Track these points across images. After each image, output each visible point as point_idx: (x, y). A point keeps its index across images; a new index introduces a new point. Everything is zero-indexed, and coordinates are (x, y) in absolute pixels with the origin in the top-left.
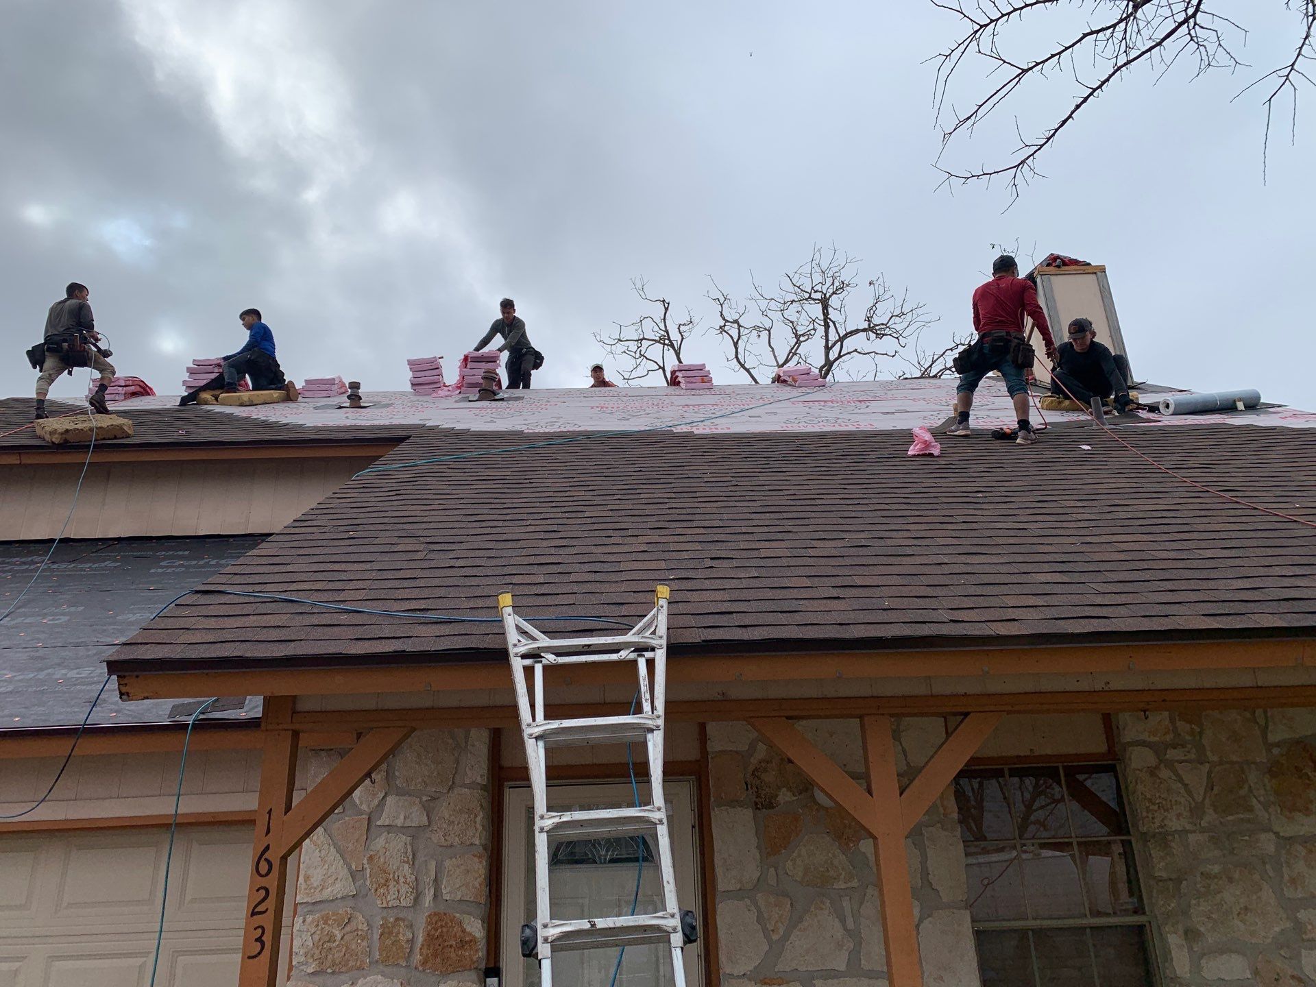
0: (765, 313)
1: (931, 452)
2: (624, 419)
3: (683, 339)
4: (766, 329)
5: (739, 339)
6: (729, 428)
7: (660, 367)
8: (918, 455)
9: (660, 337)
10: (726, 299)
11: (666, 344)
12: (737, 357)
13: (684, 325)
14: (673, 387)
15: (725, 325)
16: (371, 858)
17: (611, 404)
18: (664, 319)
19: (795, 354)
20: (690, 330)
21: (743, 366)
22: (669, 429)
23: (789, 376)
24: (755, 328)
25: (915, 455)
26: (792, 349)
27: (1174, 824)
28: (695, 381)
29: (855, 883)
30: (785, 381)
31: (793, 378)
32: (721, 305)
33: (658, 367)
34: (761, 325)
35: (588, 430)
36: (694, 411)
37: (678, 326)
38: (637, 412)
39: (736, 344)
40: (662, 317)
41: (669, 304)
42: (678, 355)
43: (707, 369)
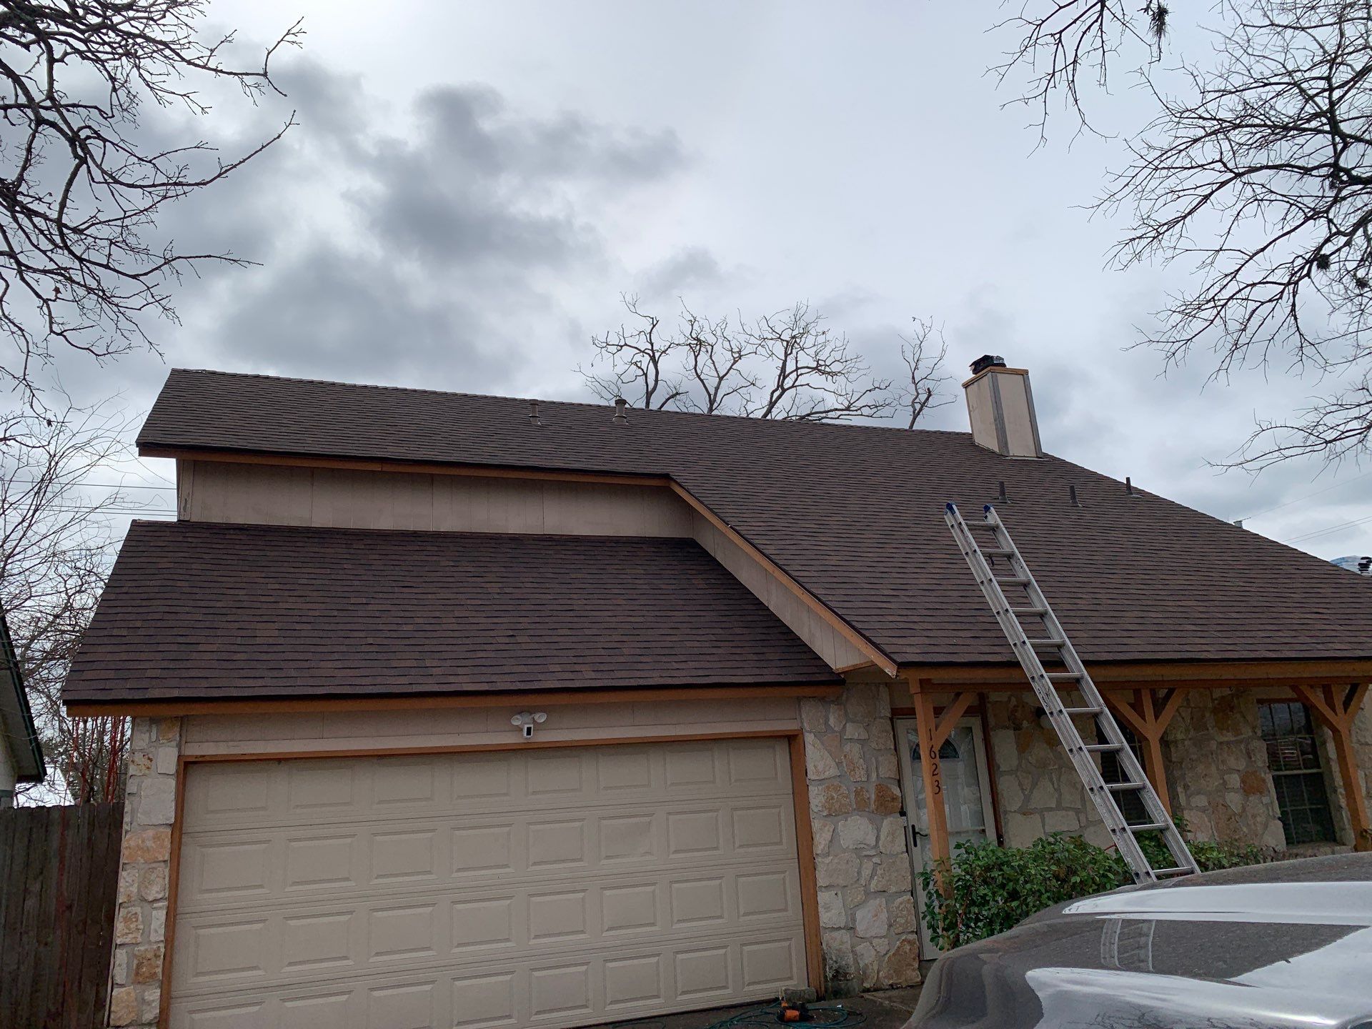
16: (845, 756)
27: (1180, 736)
29: (1056, 767)
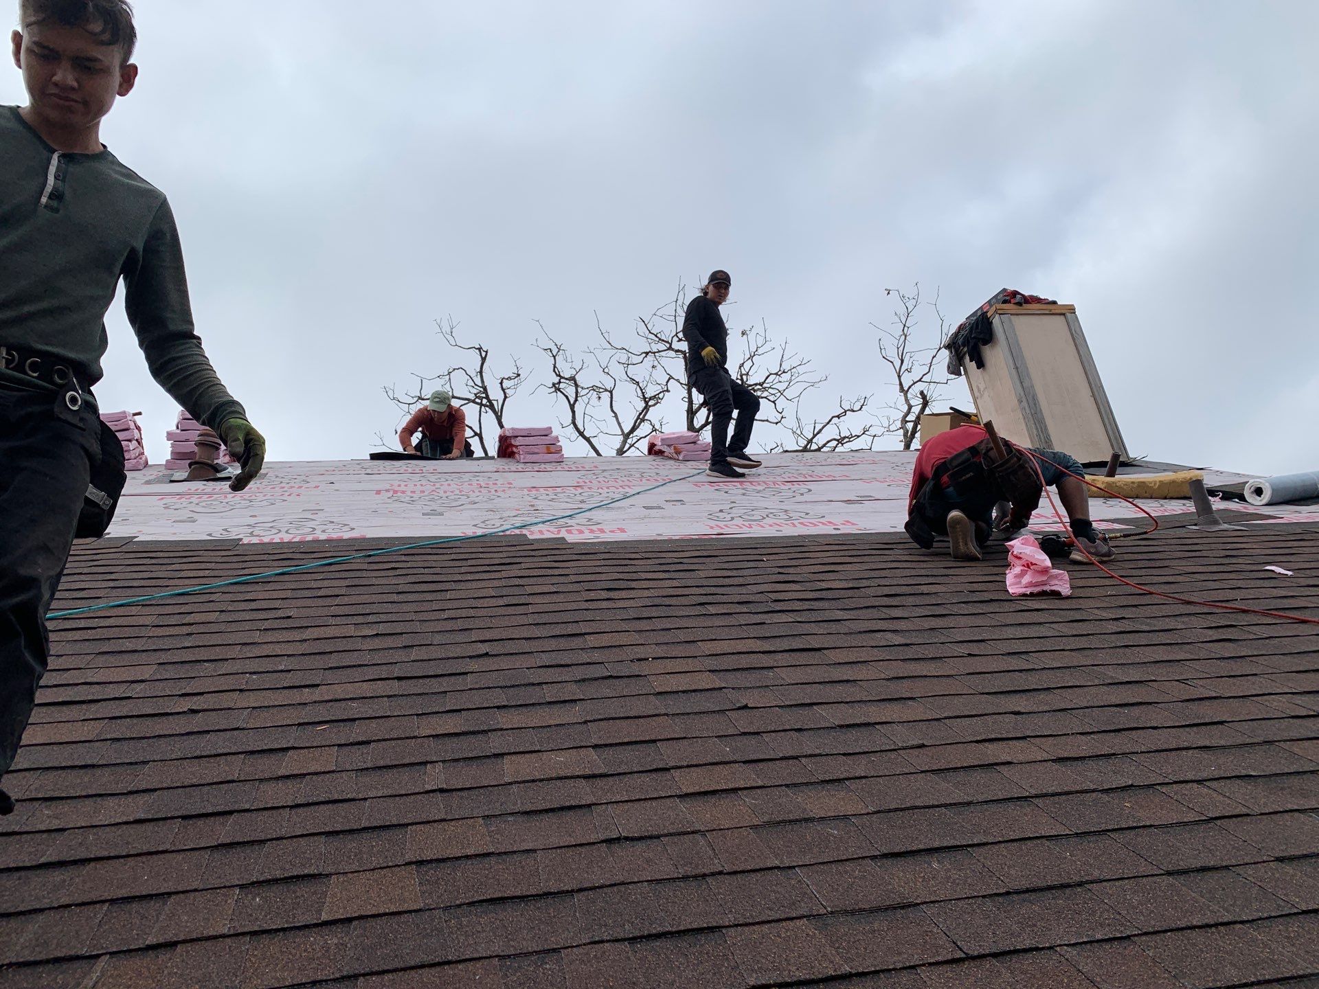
0: (606, 370)
1: (1054, 588)
2: (434, 513)
3: (506, 397)
4: (606, 390)
5: (576, 400)
6: (622, 530)
7: (476, 434)
8: (1032, 594)
9: (475, 394)
10: (559, 349)
11: (483, 405)
12: (574, 423)
13: (509, 378)
14: (504, 460)
15: (560, 382)
17: (411, 487)
18: (481, 372)
19: (643, 420)
20: (516, 387)
21: (581, 434)
22: (517, 532)
23: (669, 446)
24: (594, 388)
25: (1024, 595)
26: (640, 414)
28: (536, 451)
30: (660, 453)
31: (675, 448)
32: (554, 357)
33: (473, 434)
34: (600, 385)
35: (369, 536)
36: (549, 498)
37: (500, 381)
38: (456, 500)
39: (572, 407)
40: (478, 370)
41: (487, 352)
42: (499, 419)
43: (554, 434)
